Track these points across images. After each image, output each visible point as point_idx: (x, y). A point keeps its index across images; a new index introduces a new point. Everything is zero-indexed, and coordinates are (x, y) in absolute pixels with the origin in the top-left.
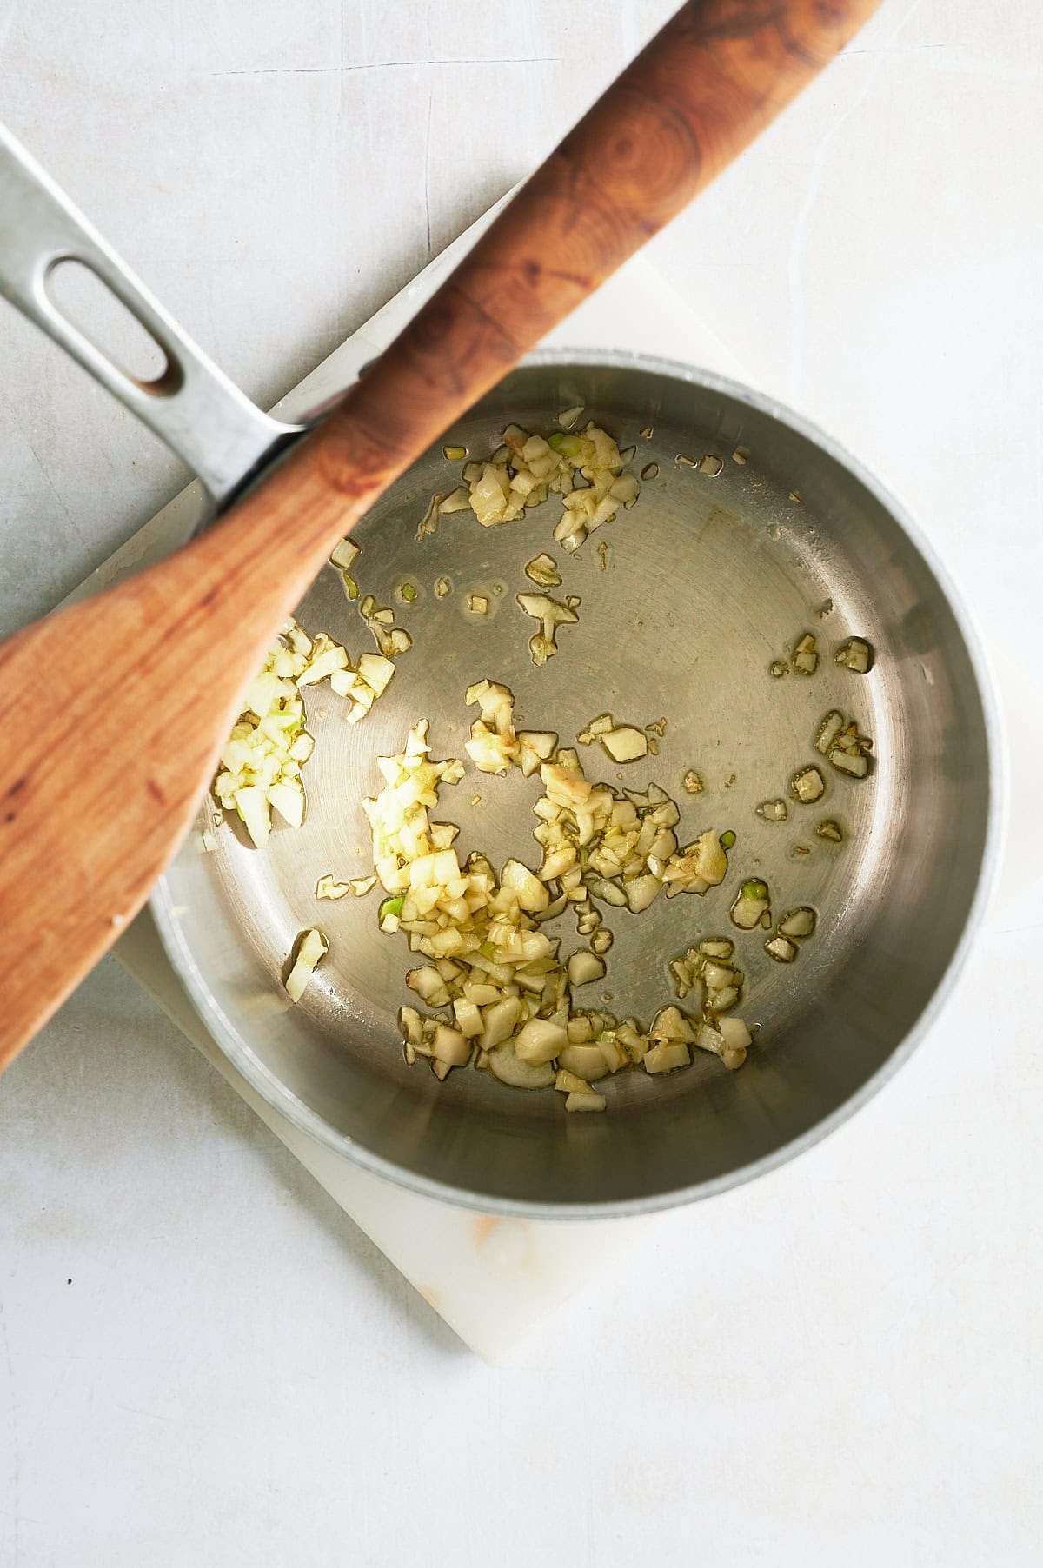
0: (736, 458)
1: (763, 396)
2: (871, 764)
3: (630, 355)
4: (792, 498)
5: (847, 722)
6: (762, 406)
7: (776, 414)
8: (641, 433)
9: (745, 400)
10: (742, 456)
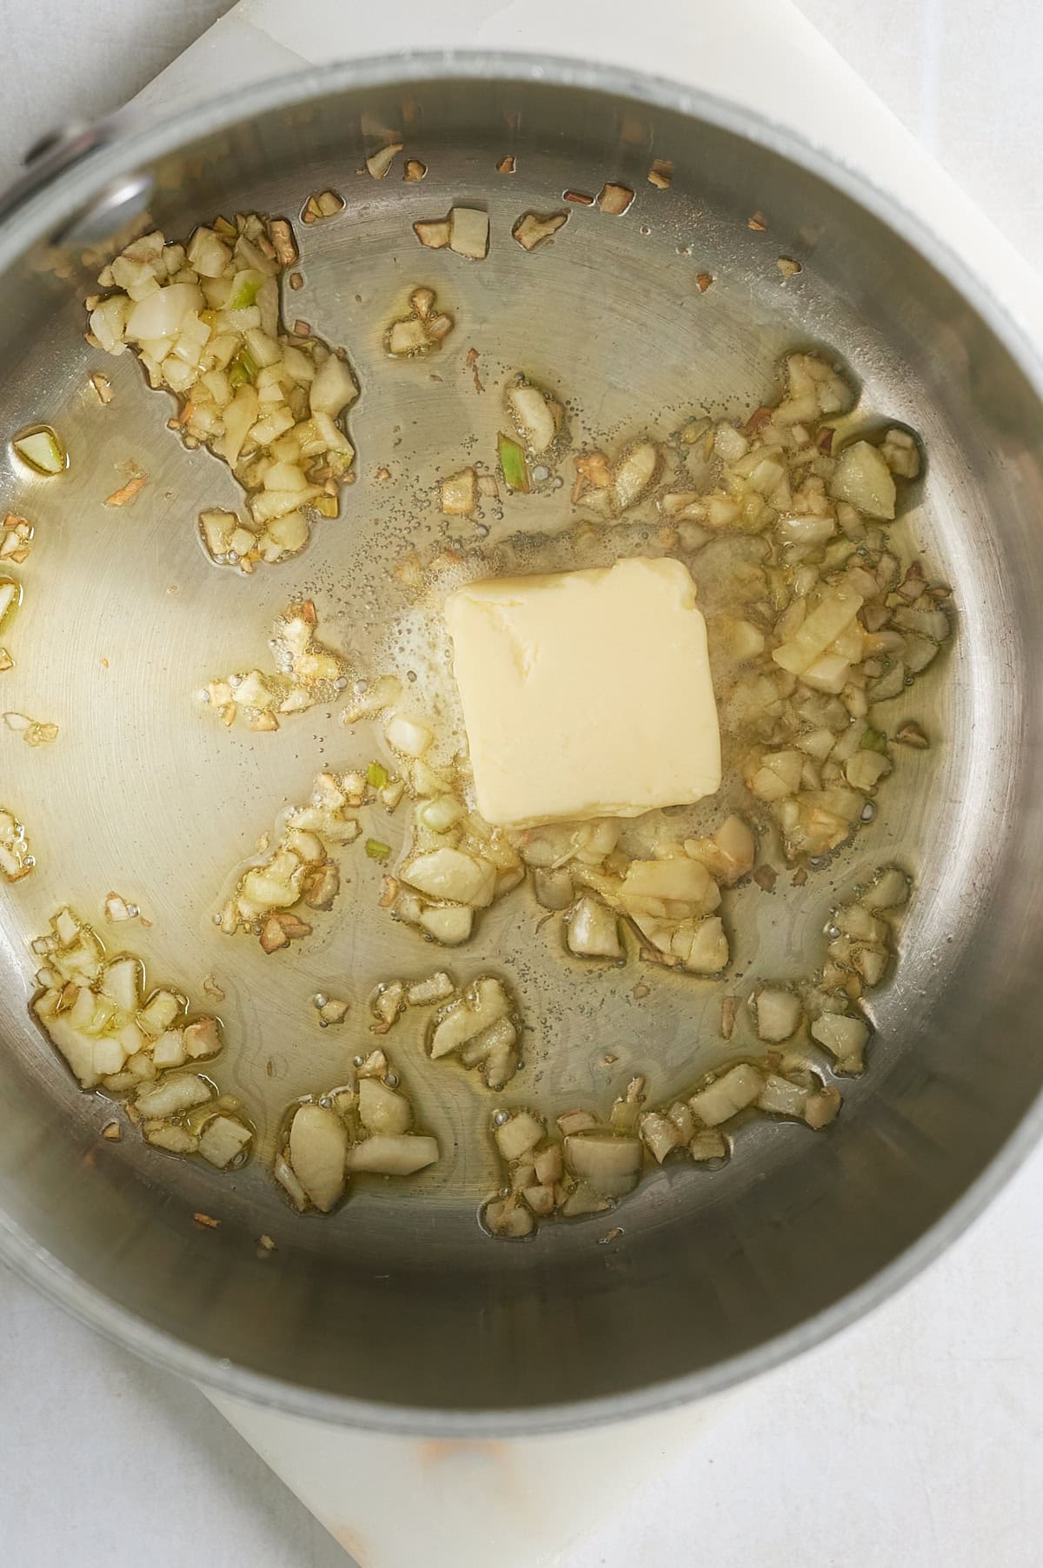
0: (653, 179)
1: (660, 80)
2: (951, 620)
3: (438, 55)
4: (753, 226)
5: (906, 565)
6: (661, 97)
7: (685, 105)
8: (498, 168)
9: (633, 94)
10: (663, 175)
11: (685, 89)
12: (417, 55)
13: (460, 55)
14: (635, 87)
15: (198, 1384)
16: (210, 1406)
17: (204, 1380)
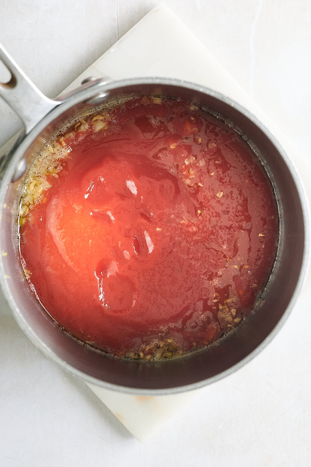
11: (233, 101)
12: (175, 80)
13: (185, 82)
14: (222, 98)
15: (84, 381)
16: (87, 385)
17: (86, 380)
